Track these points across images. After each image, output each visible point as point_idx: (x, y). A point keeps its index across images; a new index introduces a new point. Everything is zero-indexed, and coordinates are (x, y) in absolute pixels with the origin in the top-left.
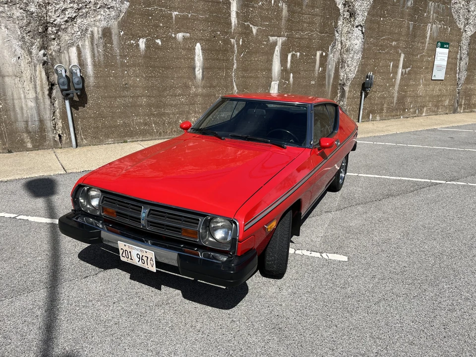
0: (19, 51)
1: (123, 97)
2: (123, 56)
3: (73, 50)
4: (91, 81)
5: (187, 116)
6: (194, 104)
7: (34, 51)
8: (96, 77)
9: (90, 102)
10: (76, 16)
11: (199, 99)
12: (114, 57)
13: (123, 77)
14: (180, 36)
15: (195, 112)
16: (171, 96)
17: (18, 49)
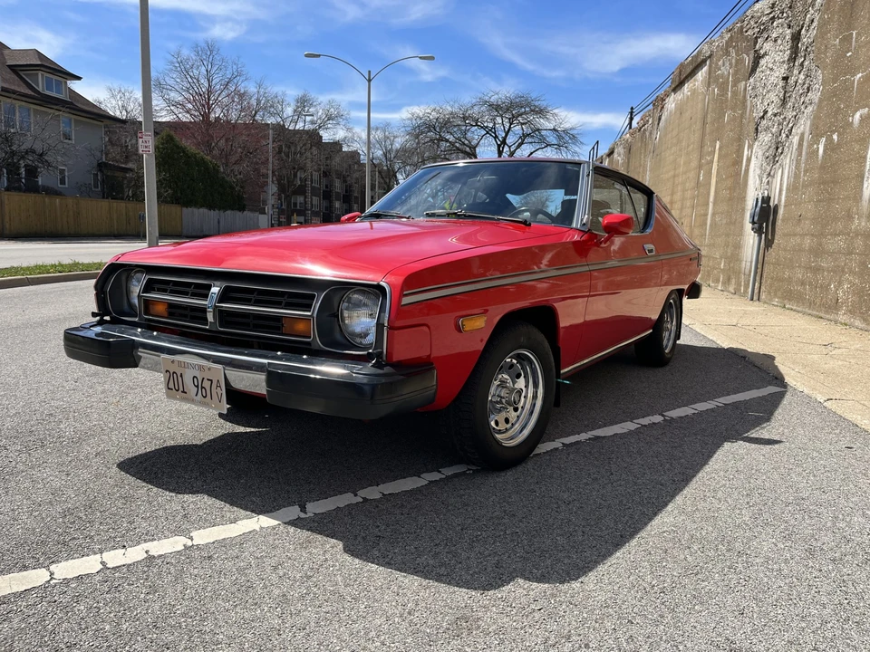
0: (758, 181)
1: (795, 235)
2: (806, 171)
3: (780, 171)
4: (781, 211)
5: (840, 277)
6: (850, 253)
7: (764, 179)
8: (785, 206)
9: (776, 241)
10: (792, 127)
11: (859, 242)
12: (800, 173)
13: (800, 204)
14: (857, 116)
15: (851, 272)
16: (831, 235)
17: (757, 177)
